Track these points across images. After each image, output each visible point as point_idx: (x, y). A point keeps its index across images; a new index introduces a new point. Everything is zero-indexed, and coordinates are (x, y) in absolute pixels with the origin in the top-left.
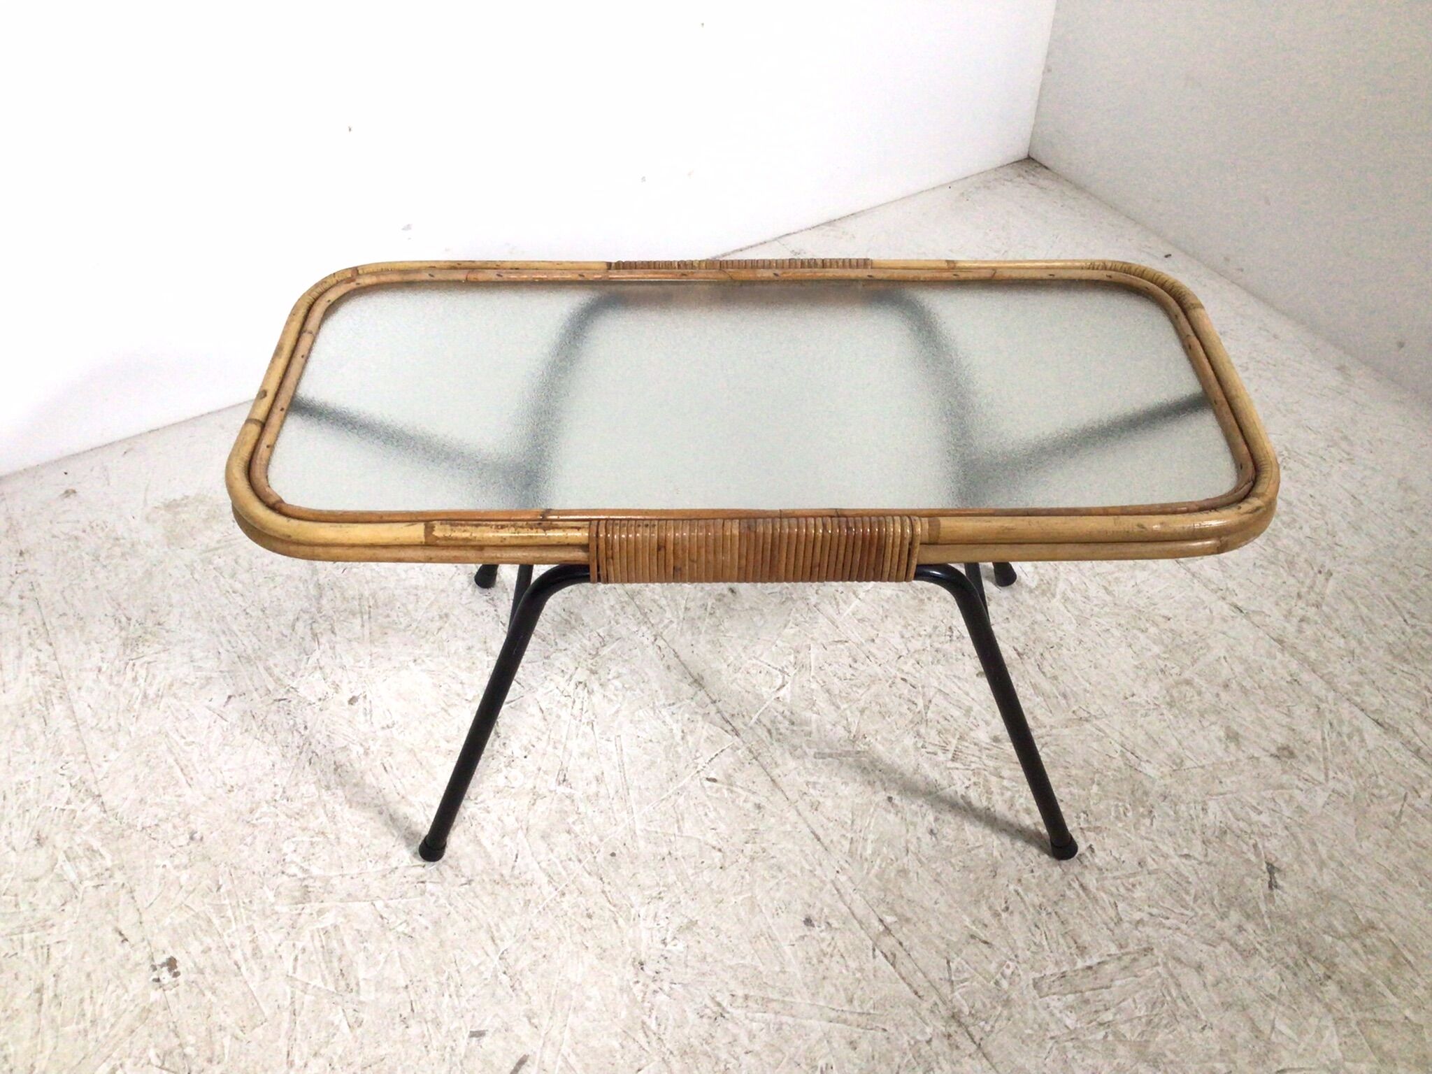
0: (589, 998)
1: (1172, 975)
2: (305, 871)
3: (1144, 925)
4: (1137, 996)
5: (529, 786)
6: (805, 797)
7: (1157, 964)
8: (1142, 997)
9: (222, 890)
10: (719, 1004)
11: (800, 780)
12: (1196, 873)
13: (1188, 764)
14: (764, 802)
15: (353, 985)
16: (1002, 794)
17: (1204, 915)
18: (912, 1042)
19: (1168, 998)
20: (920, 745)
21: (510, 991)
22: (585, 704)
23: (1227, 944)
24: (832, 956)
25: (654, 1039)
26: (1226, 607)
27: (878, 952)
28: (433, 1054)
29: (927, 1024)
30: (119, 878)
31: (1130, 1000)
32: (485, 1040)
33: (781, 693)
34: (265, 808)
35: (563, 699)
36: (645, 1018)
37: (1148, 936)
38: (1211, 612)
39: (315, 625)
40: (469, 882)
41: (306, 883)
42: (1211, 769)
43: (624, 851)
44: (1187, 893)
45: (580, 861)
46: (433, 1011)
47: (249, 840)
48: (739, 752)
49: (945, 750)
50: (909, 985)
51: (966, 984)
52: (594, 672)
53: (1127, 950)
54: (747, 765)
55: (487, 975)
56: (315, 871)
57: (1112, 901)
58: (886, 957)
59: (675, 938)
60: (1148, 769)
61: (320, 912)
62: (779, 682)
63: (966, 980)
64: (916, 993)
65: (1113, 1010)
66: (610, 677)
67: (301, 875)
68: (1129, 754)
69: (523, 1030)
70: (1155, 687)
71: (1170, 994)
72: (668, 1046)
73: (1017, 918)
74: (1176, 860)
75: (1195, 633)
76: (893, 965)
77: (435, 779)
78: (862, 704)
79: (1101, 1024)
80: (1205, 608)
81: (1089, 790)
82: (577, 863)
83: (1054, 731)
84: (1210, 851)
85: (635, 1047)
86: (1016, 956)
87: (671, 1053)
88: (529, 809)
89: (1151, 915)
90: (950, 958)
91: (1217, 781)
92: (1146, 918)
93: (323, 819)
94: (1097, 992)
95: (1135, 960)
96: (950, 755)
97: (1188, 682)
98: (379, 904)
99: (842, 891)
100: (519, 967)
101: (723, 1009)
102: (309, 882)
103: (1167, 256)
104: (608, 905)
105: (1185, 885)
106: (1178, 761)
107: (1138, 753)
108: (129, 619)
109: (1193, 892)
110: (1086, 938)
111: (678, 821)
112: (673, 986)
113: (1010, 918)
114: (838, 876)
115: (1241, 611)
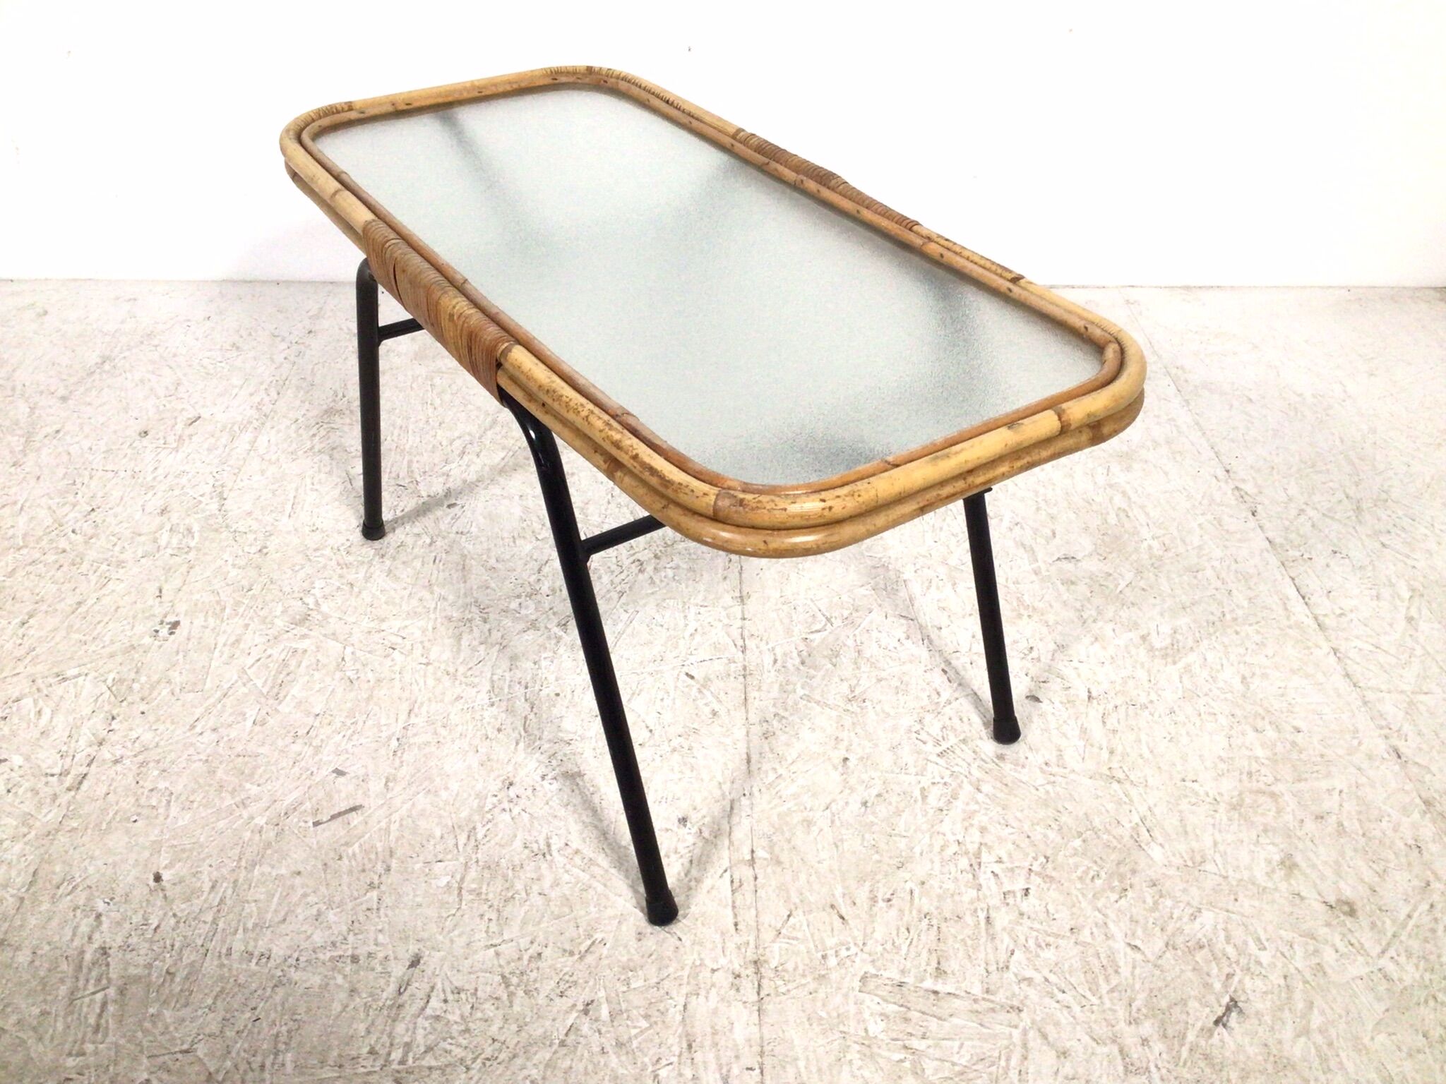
0: (446, 788)
1: (1025, 1045)
2: (317, 603)
3: (1029, 985)
4: (967, 1043)
5: (533, 617)
6: (765, 724)
7: (1016, 1027)
8: (973, 1047)
9: (250, 593)
10: (549, 846)
11: (773, 710)
12: (1134, 967)
13: (1209, 867)
14: (722, 712)
15: (281, 696)
16: (967, 804)
17: (1111, 1009)
18: (698, 963)
19: (1003, 1063)
20: (914, 729)
21: (391, 754)
22: (630, 577)
23: (1115, 1050)
24: (682, 856)
25: (472, 843)
26: (1383, 747)
27: (727, 875)
28: (296, 769)
29: (725, 955)
30: (191, 556)
31: (957, 1044)
32: (341, 780)
33: (811, 637)
34: (327, 552)
35: (614, 567)
36: (479, 826)
37: (1026, 997)
38: (1360, 744)
39: (469, 446)
40: (428, 664)
41: (310, 612)
42: (1234, 883)
43: (569, 696)
44: (1107, 980)
45: (526, 688)
46: (322, 740)
47: (297, 568)
48: (733, 665)
49: (938, 743)
50: (735, 915)
51: (791, 941)
52: (656, 557)
53: (992, 997)
54: (732, 678)
55: (384, 735)
56: (324, 608)
57: (1011, 947)
58: (732, 882)
59: (555, 778)
60: (1156, 852)
61: (304, 636)
62: (818, 627)
63: (797, 939)
64: (736, 925)
65: (930, 1042)
66: (668, 566)
67: (311, 606)
68: (1143, 831)
69: (376, 786)
70: (1228, 786)
71: (1008, 1060)
72: (479, 856)
73: (893, 913)
74: (1120, 945)
75: (1322, 756)
76: (733, 892)
77: (465, 582)
78: (883, 674)
79: (905, 1047)
80: (1355, 738)
81: (1069, 841)
82: (523, 687)
83: (1072, 776)
84: (1168, 955)
85: (451, 842)
86: (864, 944)
87: (477, 862)
88: (518, 633)
89: (1047, 980)
90: (794, 913)
91: (1232, 897)
92: (1038, 978)
93: (361, 575)
94: (925, 1016)
95: (993, 1010)
96: (939, 749)
97: (1273, 795)
98: (349, 650)
99: (735, 811)
100: (412, 741)
101: (549, 851)
102: (313, 614)
104: (522, 729)
105: (1110, 971)
106: (1198, 859)
107: (1156, 833)
108: (344, 396)
109: (1114, 982)
110: (952, 965)
111: (633, 694)
112: (523, 813)
113: (885, 909)
114: (743, 798)
115: (1399, 757)
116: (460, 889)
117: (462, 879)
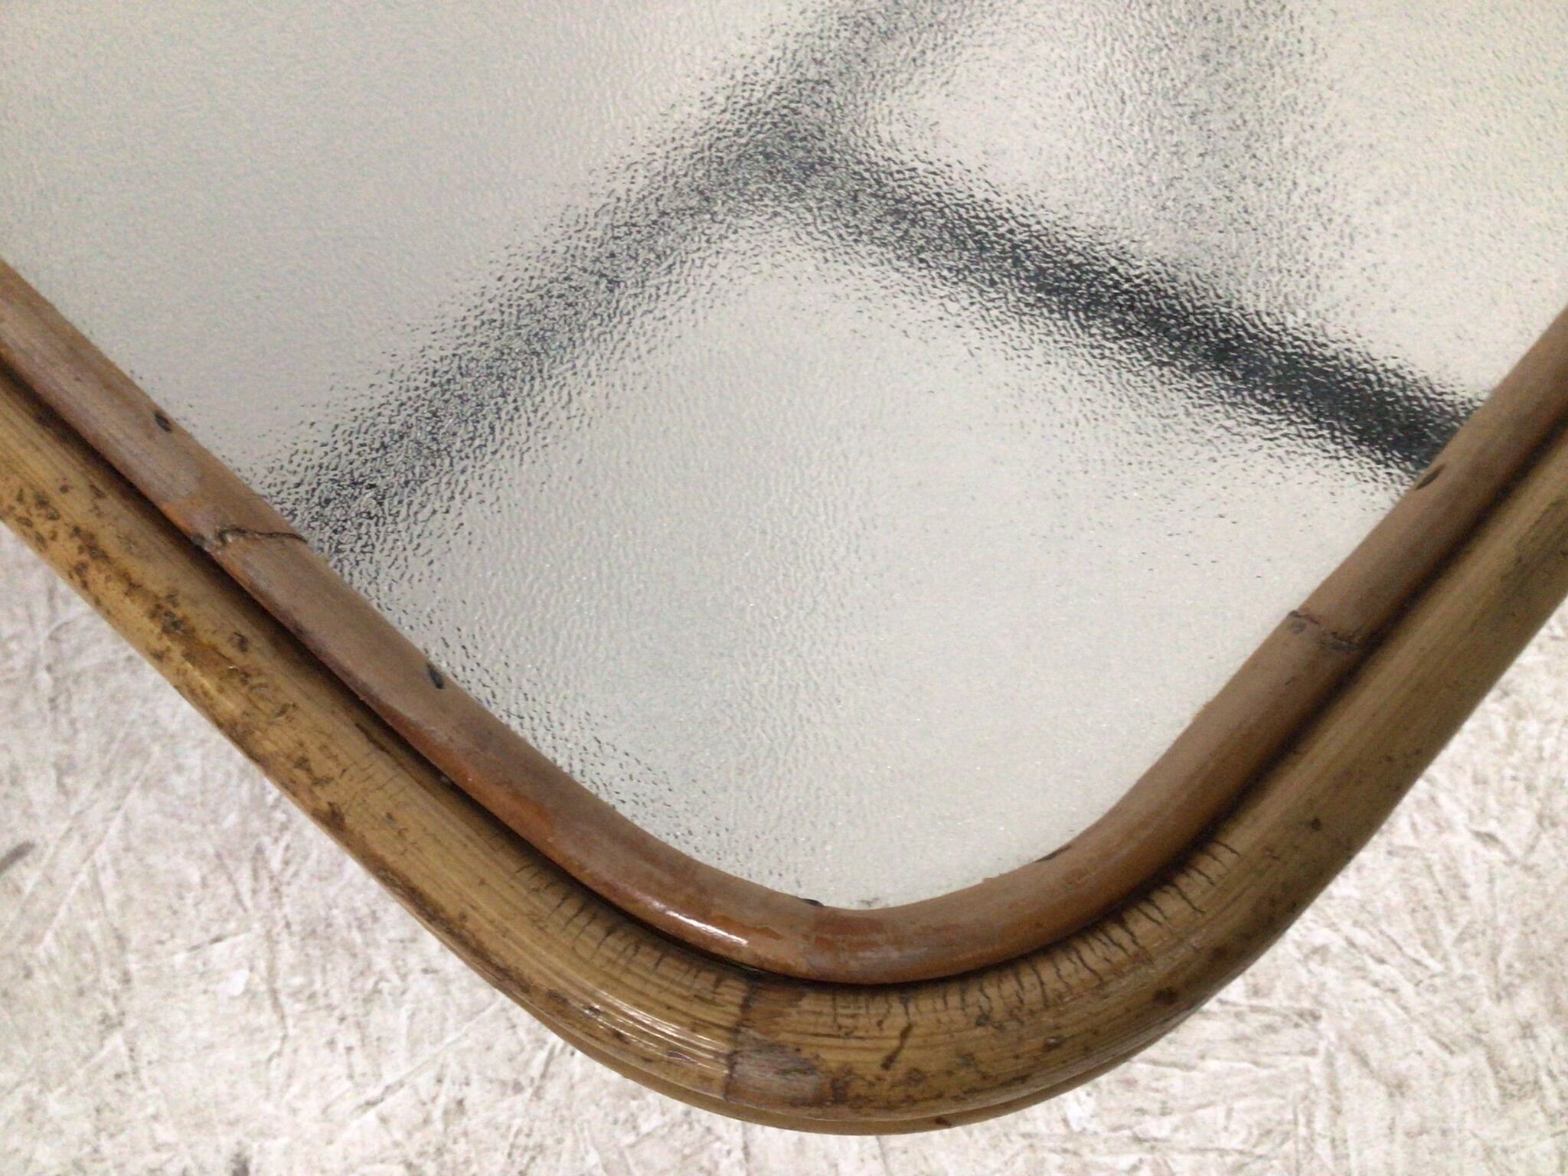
0: (179, 769)
1: (1333, 1087)
3: (1324, 961)
4: (1239, 1105)
7: (1313, 1052)
8: (1248, 1111)
12: (1491, 881)
17: (1464, 978)
19: (1302, 1131)
21: (46, 706)
23: (1479, 1056)
25: (267, 886)
31: (1220, 1112)
36: (266, 840)
37: (1322, 986)
44: (1451, 921)
53: (1265, 1003)
55: (18, 662)
65: (1176, 1119)
69: (42, 791)
71: (1309, 1122)
72: (287, 909)
74: (1462, 840)
79: (1138, 1140)
84: (1545, 841)
85: (226, 893)
87: (288, 925)
89: (1351, 944)
92: (1337, 943)
94: (1161, 1069)
95: (1270, 1028)
100: (77, 666)
105: (1454, 897)
109: (1463, 920)
116: (274, 993)
117: (272, 970)
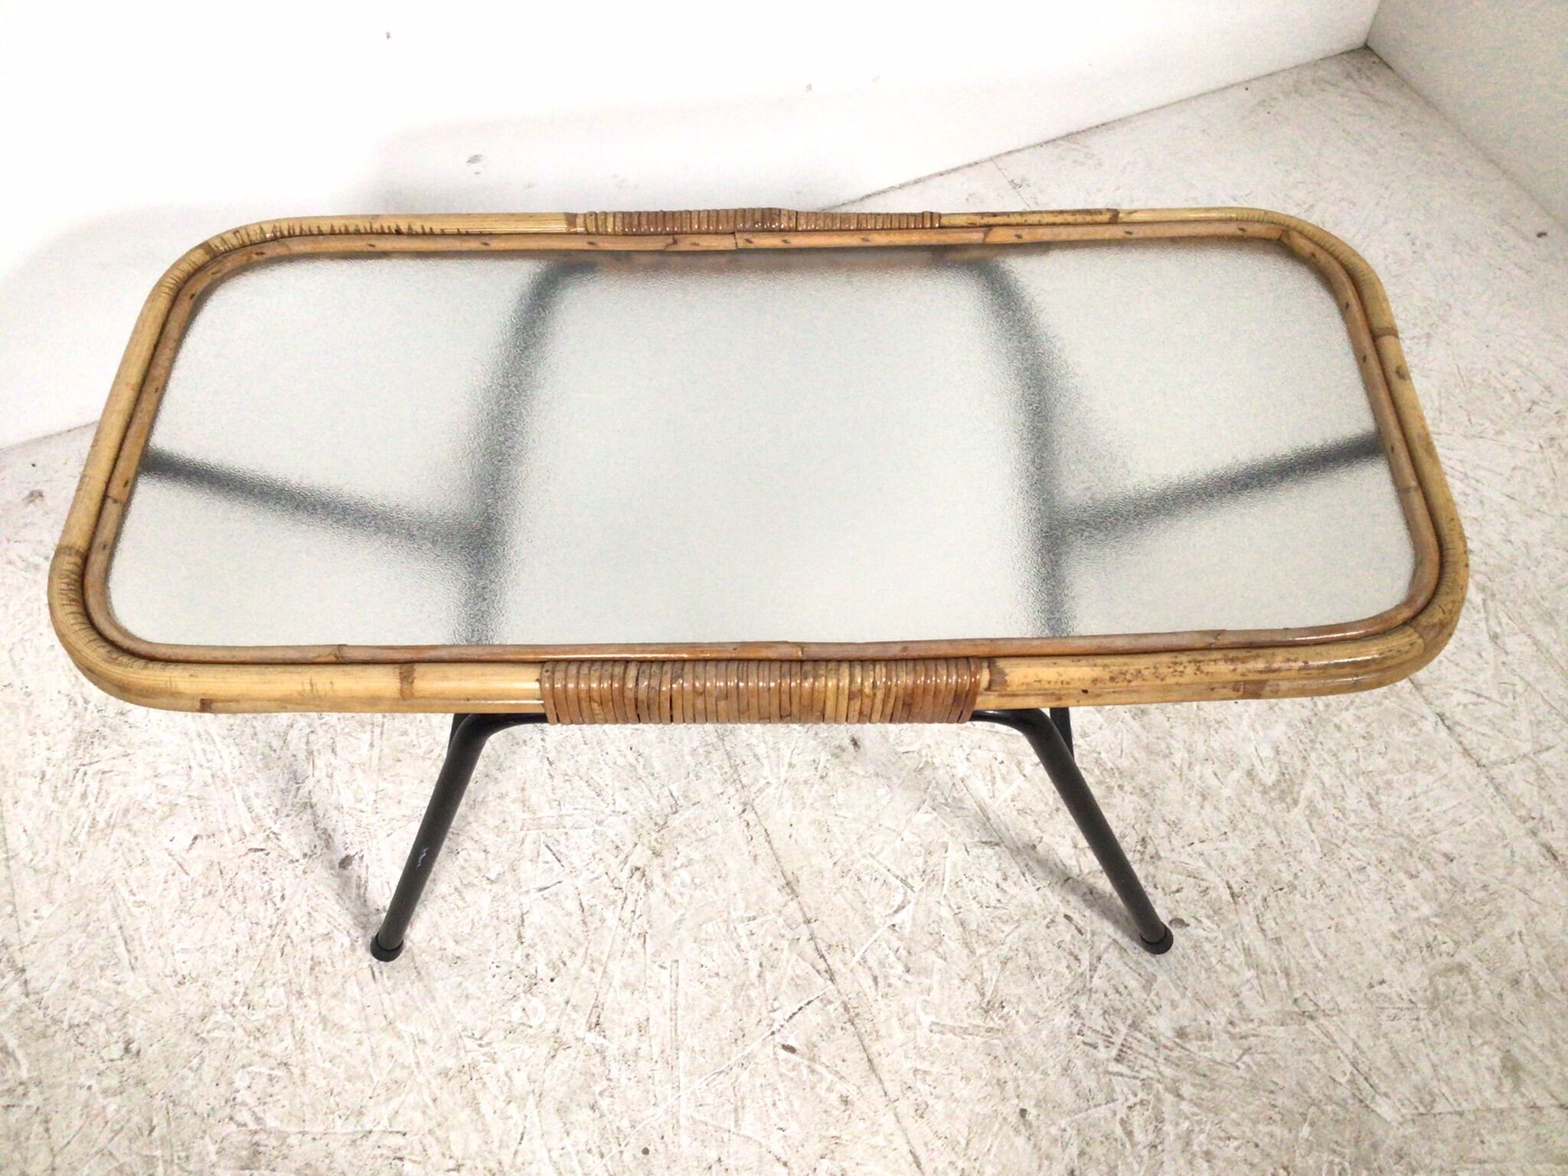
2: (258, 1119)
5: (551, 1027)
6: (909, 1093)
9: (155, 1134)
11: (908, 1065)
13: (1441, 1107)
14: (853, 1095)
16: (1177, 1124)
20: (1075, 1030)
22: (640, 903)
26: (1535, 848)
30: (34, 1098)
33: (897, 919)
34: (220, 1016)
35: (612, 892)
38: (1513, 853)
39: (312, 737)
41: (256, 1138)
42: (1472, 1118)
43: (661, 1148)
45: (602, 1156)
47: (195, 1062)
48: (831, 1008)
49: (1109, 1043)
52: (656, 854)
54: (839, 1032)
56: (271, 1123)
60: (1384, 1108)
62: (898, 900)
66: (678, 864)
67: (253, 1126)
68: (1361, 1080)
70: (1415, 975)
75: (1485, 887)
77: (433, 999)
78: (1005, 950)
80: (1505, 846)
81: (1298, 1132)
82: (597, 1156)
83: (1263, 1030)
88: (547, 1065)
91: (1477, 1139)
93: (289, 1041)
96: (1114, 1052)
97: (1462, 969)
102: (260, 1137)
103: (1540, 235)
106: (1428, 1098)
107: (1375, 1080)
108: (86, 702)
111: (736, 1110)
115: (1555, 858)
